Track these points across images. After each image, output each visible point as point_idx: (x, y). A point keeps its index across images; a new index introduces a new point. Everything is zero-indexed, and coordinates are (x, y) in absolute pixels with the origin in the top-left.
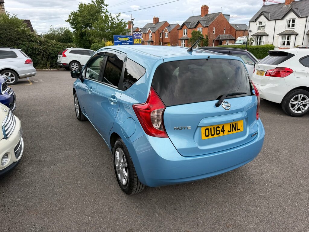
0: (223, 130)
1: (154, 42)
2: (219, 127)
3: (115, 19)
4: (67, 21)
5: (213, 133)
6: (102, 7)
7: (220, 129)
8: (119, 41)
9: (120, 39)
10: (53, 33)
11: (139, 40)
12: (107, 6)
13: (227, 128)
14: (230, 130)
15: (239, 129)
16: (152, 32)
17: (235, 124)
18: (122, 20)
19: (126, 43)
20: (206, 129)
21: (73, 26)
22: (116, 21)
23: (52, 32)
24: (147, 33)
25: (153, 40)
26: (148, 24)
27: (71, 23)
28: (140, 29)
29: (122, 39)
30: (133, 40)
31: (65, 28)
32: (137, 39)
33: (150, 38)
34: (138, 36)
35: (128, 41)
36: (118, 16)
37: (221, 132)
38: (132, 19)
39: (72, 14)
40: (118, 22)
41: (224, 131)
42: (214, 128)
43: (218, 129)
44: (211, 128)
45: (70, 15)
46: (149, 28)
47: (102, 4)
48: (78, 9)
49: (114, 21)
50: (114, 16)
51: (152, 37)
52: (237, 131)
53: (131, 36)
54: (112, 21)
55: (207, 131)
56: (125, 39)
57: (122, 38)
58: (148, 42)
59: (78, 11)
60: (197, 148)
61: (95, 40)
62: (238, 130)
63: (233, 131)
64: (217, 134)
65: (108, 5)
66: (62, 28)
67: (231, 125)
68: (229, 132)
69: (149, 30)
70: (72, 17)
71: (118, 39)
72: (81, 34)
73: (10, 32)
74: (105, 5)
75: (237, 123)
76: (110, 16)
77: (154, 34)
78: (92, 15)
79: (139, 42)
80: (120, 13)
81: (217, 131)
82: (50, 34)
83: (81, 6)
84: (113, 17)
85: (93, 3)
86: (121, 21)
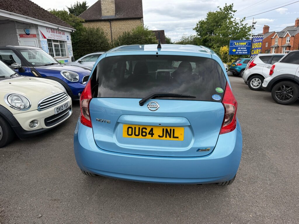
0: (151, 133)
1: (292, 46)
2: (146, 129)
3: (238, 24)
4: (194, 29)
5: (137, 133)
6: (229, 13)
7: (148, 131)
8: (235, 46)
9: (236, 44)
10: (184, 41)
11: (259, 44)
12: (234, 11)
13: (158, 132)
14: (161, 135)
15: (178, 138)
16: (290, 36)
17: (171, 130)
18: (246, 24)
19: (243, 47)
20: (128, 128)
21: (199, 34)
22: (239, 26)
23: (183, 39)
24: (284, 37)
25: (290, 45)
26: (287, 27)
27: (197, 31)
28: (276, 33)
29: (239, 44)
30: (252, 45)
31: (194, 36)
32: (256, 43)
33: (286, 42)
34: (258, 40)
35: (245, 45)
36: (243, 21)
37: (149, 134)
38: (253, 23)
39: (199, 22)
40: (242, 27)
41: (153, 134)
42: (139, 128)
43: (144, 130)
44: (135, 128)
45: (197, 24)
46: (288, 32)
47: (230, 11)
48: (206, 17)
49: (237, 27)
50: (238, 21)
51: (289, 42)
52: (172, 139)
53: (250, 41)
54: (235, 26)
55: (130, 129)
56: (242, 44)
57: (238, 42)
58: (284, 47)
59: (206, 19)
60: (114, 144)
61: (214, 46)
62: (174, 137)
63: (166, 137)
64: (142, 135)
65: (236, 11)
66: (192, 36)
67: (163, 129)
68: (159, 136)
69: (288, 34)
70: (199, 26)
71: (234, 44)
72: (205, 40)
74: (232, 11)
75: (174, 130)
76: (233, 22)
77: (293, 38)
78: (217, 22)
79: (259, 46)
80: (245, 18)
81: (142, 132)
82: (182, 41)
83: (210, 14)
84: (236, 22)
85: (221, 10)
86: (245, 26)
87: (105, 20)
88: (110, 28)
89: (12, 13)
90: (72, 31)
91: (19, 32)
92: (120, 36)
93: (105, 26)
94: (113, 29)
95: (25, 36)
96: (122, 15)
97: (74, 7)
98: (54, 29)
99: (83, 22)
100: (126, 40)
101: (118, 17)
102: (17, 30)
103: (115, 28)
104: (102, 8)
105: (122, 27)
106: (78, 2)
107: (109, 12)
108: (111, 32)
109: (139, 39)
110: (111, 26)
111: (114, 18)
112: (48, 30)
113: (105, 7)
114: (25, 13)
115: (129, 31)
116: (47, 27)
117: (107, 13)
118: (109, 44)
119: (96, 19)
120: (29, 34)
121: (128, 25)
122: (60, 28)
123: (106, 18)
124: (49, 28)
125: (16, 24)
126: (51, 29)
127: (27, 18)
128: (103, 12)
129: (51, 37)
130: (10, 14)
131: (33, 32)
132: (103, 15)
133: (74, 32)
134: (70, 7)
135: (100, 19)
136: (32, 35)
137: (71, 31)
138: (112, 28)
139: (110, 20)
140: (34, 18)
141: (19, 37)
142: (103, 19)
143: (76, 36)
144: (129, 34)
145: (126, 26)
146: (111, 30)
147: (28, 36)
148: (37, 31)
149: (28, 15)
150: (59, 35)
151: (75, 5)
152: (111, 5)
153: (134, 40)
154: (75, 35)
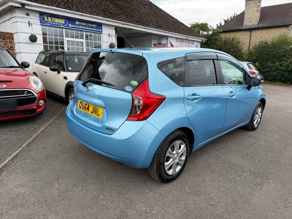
73: (278, 50)
87: (245, 30)
88: (249, 37)
89: (146, 27)
90: (203, 40)
91: (154, 42)
92: (256, 46)
93: (244, 35)
94: (252, 39)
95: (158, 45)
96: (267, 23)
97: (230, 19)
98: (184, 39)
99: (220, 32)
100: (260, 50)
101: (260, 26)
102: (153, 41)
103: (256, 37)
104: (245, 17)
105: (264, 36)
106: (236, 14)
107: (251, 21)
108: (250, 41)
109: (277, 48)
110: (251, 36)
111: (256, 27)
112: (177, 40)
113: (248, 17)
114: (159, 27)
115: (267, 40)
116: (177, 38)
117: (249, 23)
118: (242, 54)
119: (236, 29)
120: (160, 44)
121: (270, 34)
122: (188, 39)
123: (247, 28)
124: (179, 38)
125: (153, 36)
126: (181, 39)
127: (158, 31)
128: (245, 22)
129: (179, 46)
130: (145, 28)
131: (164, 42)
132: (244, 25)
133: (204, 41)
134: (226, 19)
135: (241, 28)
136: (163, 44)
137: (201, 41)
138: (252, 37)
139: (250, 30)
140: (165, 30)
141: (153, 46)
142: (243, 28)
143: (211, 46)
144: (266, 43)
145: (268, 34)
146: (250, 40)
147: (159, 45)
148: (167, 41)
149: (161, 29)
150: (188, 44)
151: (232, 17)
152: (256, 14)
153: (270, 50)
154: (209, 45)
